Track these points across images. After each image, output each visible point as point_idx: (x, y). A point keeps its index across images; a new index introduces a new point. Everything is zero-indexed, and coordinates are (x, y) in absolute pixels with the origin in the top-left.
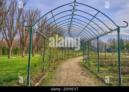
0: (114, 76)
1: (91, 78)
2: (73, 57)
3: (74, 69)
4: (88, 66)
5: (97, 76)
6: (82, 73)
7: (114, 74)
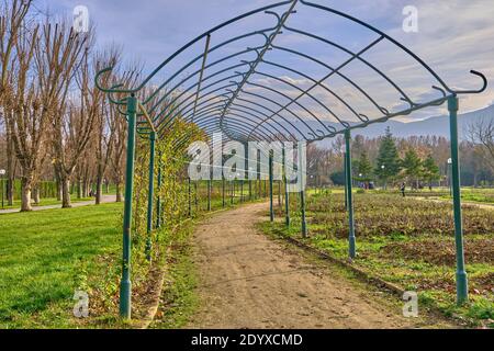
0: (417, 269)
1: (336, 278)
2: (223, 205)
3: (256, 249)
4: (300, 235)
5: (354, 270)
6: (293, 261)
7: (412, 264)
